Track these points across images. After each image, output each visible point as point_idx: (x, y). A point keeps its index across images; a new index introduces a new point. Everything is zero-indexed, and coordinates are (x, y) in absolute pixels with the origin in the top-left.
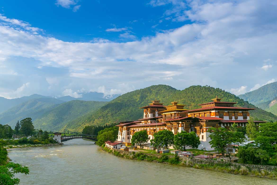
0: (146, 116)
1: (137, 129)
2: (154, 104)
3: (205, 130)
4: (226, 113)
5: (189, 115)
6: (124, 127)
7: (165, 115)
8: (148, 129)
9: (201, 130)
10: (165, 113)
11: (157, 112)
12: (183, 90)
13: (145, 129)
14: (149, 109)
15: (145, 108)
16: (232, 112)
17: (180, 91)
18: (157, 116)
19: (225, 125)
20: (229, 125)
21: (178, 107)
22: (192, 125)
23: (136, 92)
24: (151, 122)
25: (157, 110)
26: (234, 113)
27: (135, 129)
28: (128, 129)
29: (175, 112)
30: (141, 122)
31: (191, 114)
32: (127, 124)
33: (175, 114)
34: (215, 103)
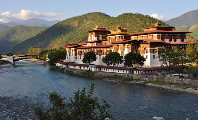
0: (91, 39)
1: (85, 50)
2: (98, 28)
3: (149, 51)
4: (166, 36)
5: (133, 38)
6: (72, 49)
7: (110, 38)
8: (95, 50)
9: (145, 51)
10: (110, 37)
11: (101, 36)
12: (116, 17)
13: (92, 50)
14: (94, 33)
15: (90, 32)
16: (171, 35)
17: (113, 17)
18: (101, 39)
19: (166, 47)
20: (169, 47)
21: (122, 31)
22: (137, 47)
23: (75, 19)
24: (97, 44)
25: (101, 33)
26: (174, 36)
27: (82, 50)
28: (76, 50)
29: (120, 35)
30: (87, 44)
31: (134, 37)
32: (75, 46)
33: (119, 37)
34: (157, 27)
